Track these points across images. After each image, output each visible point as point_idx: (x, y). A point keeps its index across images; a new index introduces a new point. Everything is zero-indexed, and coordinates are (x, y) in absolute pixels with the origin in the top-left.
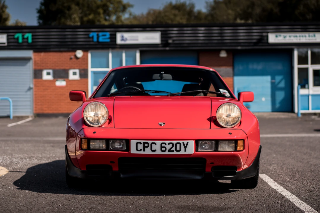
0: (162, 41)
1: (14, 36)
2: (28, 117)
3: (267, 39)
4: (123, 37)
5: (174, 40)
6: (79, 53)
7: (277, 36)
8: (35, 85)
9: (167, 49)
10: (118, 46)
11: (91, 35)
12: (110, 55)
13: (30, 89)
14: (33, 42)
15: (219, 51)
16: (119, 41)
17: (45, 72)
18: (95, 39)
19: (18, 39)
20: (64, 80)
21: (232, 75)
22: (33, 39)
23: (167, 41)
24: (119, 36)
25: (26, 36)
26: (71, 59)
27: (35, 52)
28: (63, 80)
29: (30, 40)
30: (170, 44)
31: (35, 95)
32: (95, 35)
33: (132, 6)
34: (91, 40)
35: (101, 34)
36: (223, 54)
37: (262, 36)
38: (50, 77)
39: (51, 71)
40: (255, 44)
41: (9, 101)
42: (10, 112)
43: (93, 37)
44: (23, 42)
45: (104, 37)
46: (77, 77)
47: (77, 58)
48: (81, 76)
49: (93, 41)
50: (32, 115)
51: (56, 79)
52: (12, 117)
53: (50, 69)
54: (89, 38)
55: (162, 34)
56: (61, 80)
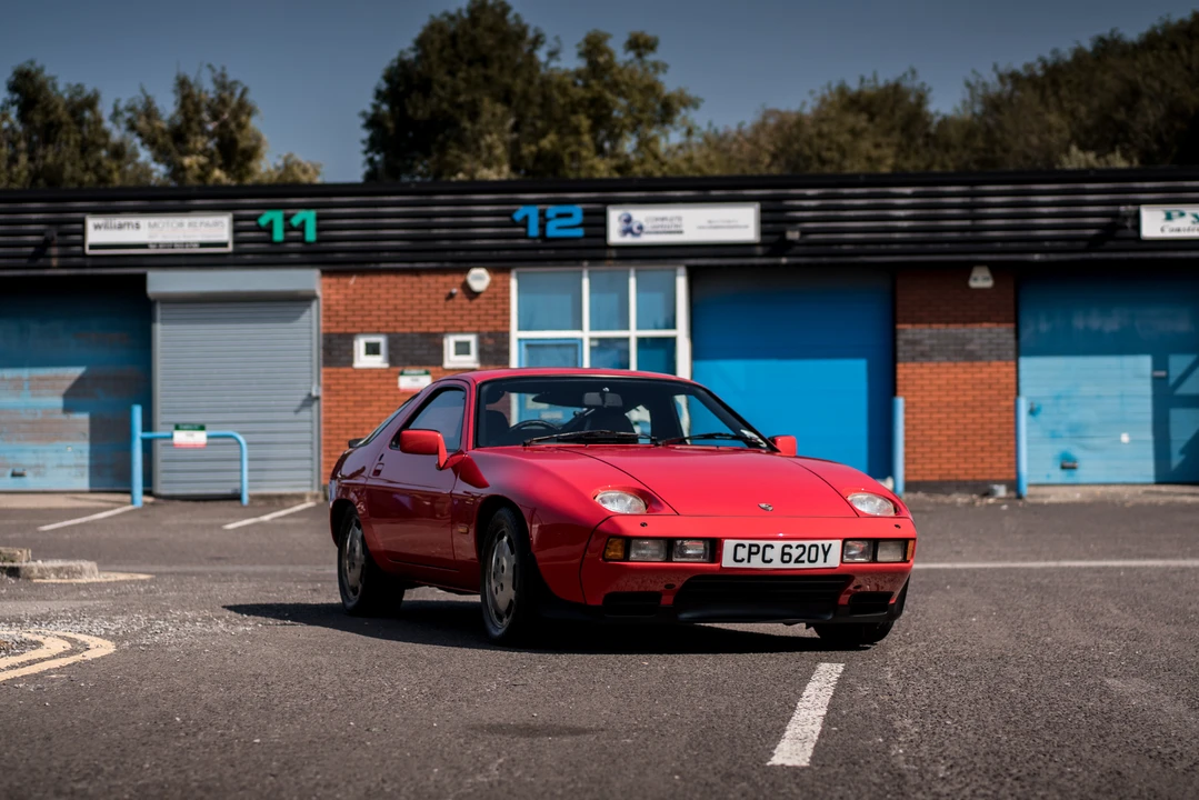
0: (763, 233)
1: (255, 218)
2: (300, 498)
3: (1137, 227)
4: (629, 220)
5: (804, 232)
6: (479, 279)
7: (1169, 217)
8: (327, 389)
9: (784, 260)
10: (613, 253)
11: (521, 213)
12: (586, 283)
13: (311, 400)
14: (319, 240)
15: (966, 270)
16: (615, 236)
17: (360, 344)
18: (534, 231)
19: (269, 228)
20: (427, 373)
21: (1011, 353)
22: (319, 229)
23: (783, 233)
24: (615, 216)
25: (295, 221)
26: (451, 296)
27: (325, 273)
28: (422, 371)
29: (311, 235)
30: (793, 243)
31: (328, 421)
32: (533, 212)
33: (693, 103)
34: (521, 230)
35: (552, 210)
36: (981, 280)
37: (1116, 215)
38: (378, 362)
39: (381, 340)
40: (1093, 244)
41: (239, 443)
42: (241, 481)
43: (525, 223)
44: (287, 240)
45: (565, 222)
46: (470, 361)
47: (472, 294)
48: (483, 355)
49: (525, 236)
50: (316, 491)
51: (400, 369)
52: (246, 499)
53: (378, 333)
54: (514, 224)
55: (763, 211)
56: (414, 371)
